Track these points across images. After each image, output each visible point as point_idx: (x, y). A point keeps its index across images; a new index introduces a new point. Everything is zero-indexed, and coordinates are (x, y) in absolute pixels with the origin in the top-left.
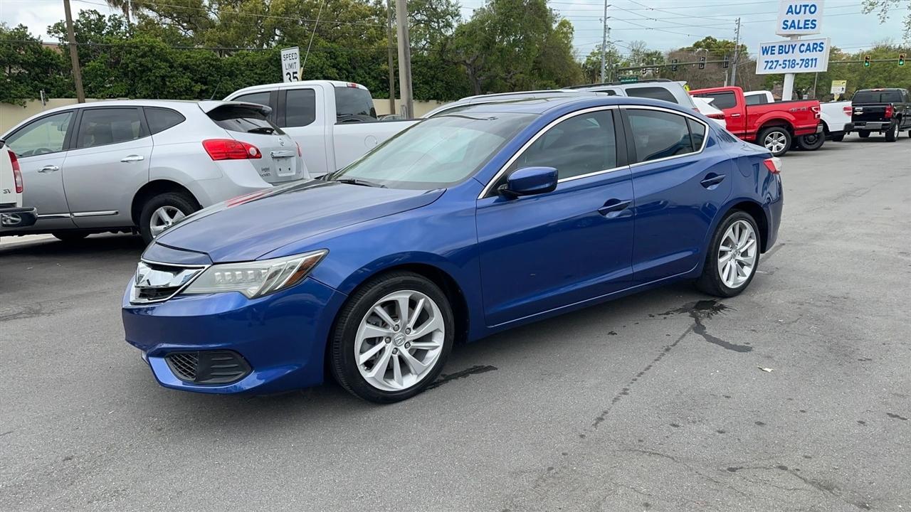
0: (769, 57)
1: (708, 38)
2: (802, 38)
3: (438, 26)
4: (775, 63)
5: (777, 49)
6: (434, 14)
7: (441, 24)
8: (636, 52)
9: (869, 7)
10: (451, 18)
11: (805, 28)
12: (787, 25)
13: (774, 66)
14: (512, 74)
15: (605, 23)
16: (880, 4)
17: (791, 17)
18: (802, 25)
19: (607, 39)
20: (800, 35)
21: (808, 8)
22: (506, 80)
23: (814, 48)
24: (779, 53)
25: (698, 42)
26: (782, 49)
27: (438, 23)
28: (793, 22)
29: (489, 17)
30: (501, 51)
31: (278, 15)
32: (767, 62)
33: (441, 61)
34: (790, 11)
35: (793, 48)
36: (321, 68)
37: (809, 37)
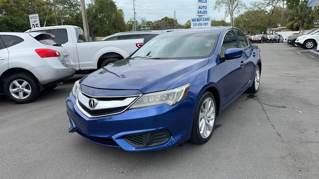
0: (194, 22)
1: (166, 17)
2: (203, 16)
3: (74, 10)
4: (196, 24)
5: (196, 20)
6: (71, 5)
7: (75, 9)
8: (143, 21)
9: (215, 8)
10: (78, 6)
11: (204, 13)
12: (199, 12)
13: (196, 25)
14: (104, 27)
15: (134, 11)
16: (218, 7)
17: (200, 10)
18: (203, 12)
19: (135, 16)
20: (203, 15)
21: (204, 7)
22: (102, 29)
23: (207, 20)
24: (197, 21)
25: (163, 18)
26: (198, 20)
27: (73, 8)
28: (200, 11)
29: (94, 7)
30: (100, 19)
31: (4, 3)
32: (194, 24)
33: (77, 23)
34: (199, 8)
35: (201, 20)
36: (27, 25)
37: (205, 16)
